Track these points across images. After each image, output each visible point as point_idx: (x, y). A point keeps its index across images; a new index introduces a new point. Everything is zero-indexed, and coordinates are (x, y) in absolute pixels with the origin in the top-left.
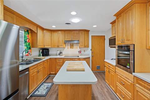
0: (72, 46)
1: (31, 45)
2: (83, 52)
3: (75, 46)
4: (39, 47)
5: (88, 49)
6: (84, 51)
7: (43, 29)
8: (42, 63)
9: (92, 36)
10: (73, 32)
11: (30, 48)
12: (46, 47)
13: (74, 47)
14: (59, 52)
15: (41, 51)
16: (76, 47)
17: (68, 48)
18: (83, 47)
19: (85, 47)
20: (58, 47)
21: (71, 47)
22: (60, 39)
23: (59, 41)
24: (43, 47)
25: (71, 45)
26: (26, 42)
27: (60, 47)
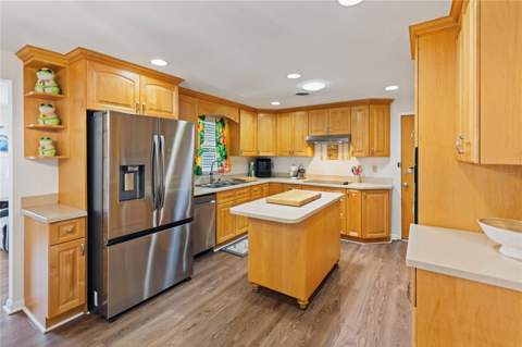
0: (333, 152)
1: (230, 150)
2: (371, 169)
3: (343, 151)
4: (244, 154)
5: (388, 162)
6: (375, 168)
7: (254, 111)
8: (245, 191)
9: (402, 116)
10: (331, 110)
11: (226, 157)
12: (262, 154)
13: (340, 154)
14: (294, 169)
15: (252, 164)
16: (346, 154)
17: (322, 158)
18: (363, 154)
19: (371, 154)
20: (291, 153)
21: (330, 156)
22: (297, 133)
23: (293, 139)
24: (254, 154)
25: (329, 150)
26: (218, 143)
27: (295, 153)
